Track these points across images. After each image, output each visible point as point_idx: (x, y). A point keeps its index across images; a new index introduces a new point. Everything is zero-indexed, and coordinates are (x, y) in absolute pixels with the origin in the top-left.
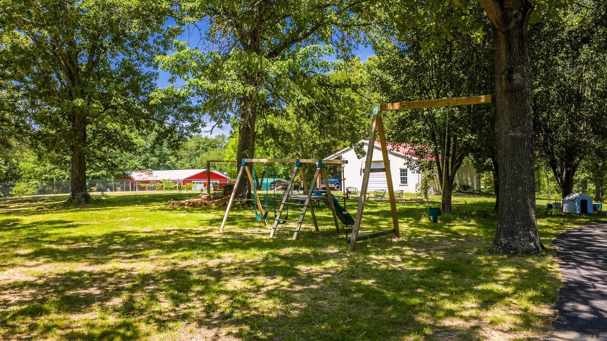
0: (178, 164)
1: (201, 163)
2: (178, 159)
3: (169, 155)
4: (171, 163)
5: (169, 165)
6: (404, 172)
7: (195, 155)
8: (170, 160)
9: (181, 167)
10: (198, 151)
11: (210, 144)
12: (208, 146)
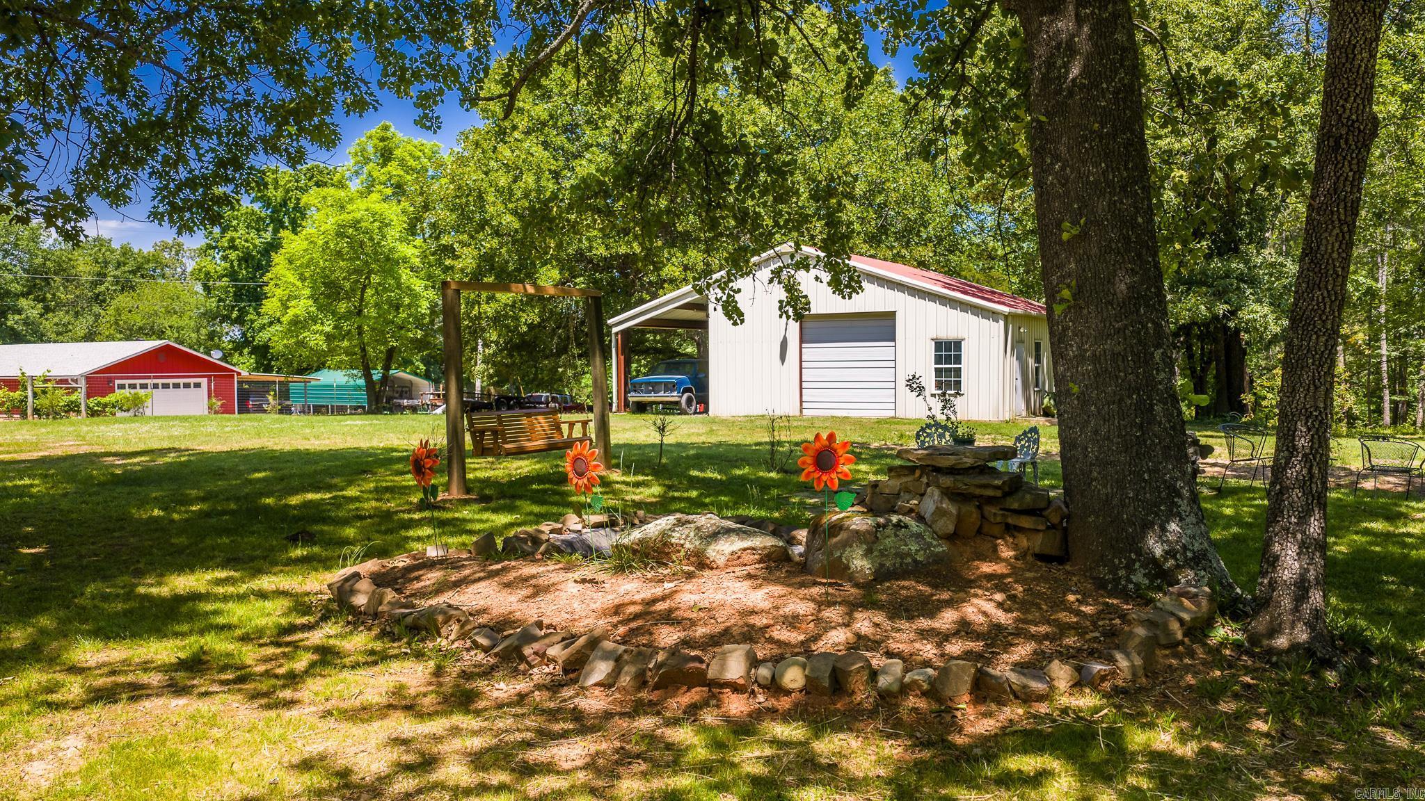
0: (47, 324)
1: (116, 323)
2: (47, 309)
3: (17, 296)
4: (26, 322)
5: (19, 328)
6: (948, 349)
7: (89, 300)
8: (19, 312)
9: (59, 334)
10: (101, 288)
11: (139, 268)
12: (133, 272)
